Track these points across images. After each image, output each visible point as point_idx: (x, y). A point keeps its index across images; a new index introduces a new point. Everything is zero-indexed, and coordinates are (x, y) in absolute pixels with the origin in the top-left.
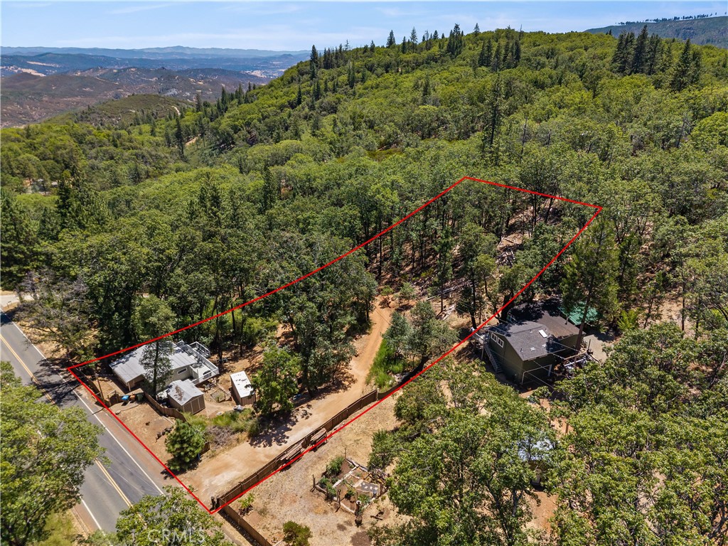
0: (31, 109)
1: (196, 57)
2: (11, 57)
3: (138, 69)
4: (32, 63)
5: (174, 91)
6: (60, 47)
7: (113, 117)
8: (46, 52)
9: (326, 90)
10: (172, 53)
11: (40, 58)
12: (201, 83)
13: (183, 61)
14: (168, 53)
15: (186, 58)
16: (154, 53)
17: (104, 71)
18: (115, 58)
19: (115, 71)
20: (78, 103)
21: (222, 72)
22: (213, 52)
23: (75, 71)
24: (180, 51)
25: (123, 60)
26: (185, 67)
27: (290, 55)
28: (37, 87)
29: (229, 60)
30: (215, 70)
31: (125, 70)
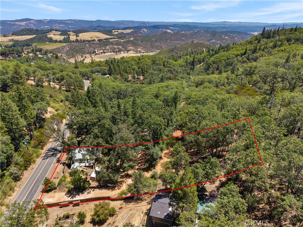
0: (163, 44)
1: (231, 26)
2: (165, 26)
3: (205, 31)
4: (170, 28)
5: (214, 41)
6: (182, 22)
7: (182, 51)
8: (176, 24)
9: (260, 49)
10: (221, 24)
11: (174, 26)
12: (227, 37)
13: (224, 28)
14: (220, 24)
15: (226, 26)
16: (214, 24)
17: (192, 31)
18: (198, 26)
19: (196, 31)
20: (178, 43)
21: (239, 33)
22: (239, 24)
23: (182, 31)
24: (225, 23)
25: (201, 27)
26: (224, 30)
27: (276, 25)
28: (168, 37)
29: (245, 27)
30: (236, 32)
31: (200, 31)
